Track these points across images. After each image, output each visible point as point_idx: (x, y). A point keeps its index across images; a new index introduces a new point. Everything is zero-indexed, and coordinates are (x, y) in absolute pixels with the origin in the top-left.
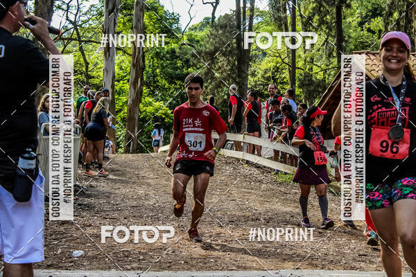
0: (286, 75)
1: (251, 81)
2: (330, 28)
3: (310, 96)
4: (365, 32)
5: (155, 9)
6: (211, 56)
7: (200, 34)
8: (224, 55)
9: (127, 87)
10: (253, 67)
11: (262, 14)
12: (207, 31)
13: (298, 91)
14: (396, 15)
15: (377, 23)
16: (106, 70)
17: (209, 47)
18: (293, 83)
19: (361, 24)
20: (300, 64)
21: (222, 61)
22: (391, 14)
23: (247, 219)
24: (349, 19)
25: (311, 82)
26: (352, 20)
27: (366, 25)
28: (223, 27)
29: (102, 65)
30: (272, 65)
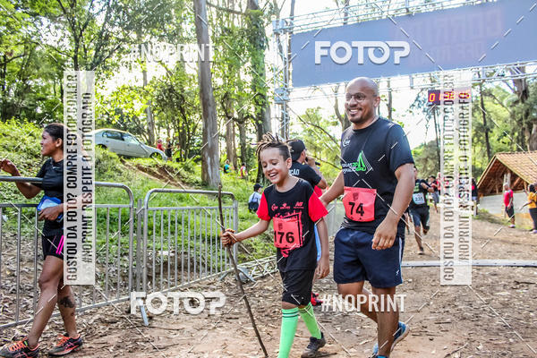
4: (501, 143)
6: (426, 160)
7: (419, 151)
8: (432, 159)
12: (423, 149)
14: (516, 134)
15: (507, 139)
17: (425, 157)
19: (499, 140)
21: (430, 162)
22: (513, 134)
24: (492, 138)
26: (493, 138)
27: (501, 140)
28: (430, 146)
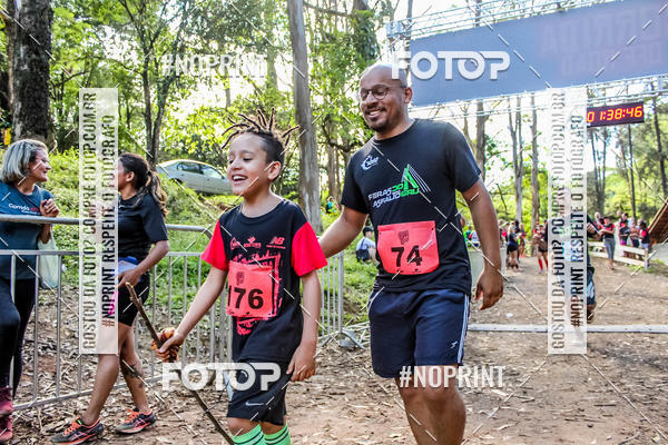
0: (629, 205)
1: (606, 210)
2: (657, 175)
3: (647, 217)
5: (544, 172)
9: (530, 218)
10: (607, 202)
11: (612, 169)
13: (637, 214)
16: (518, 210)
18: (634, 210)
20: (637, 197)
23: (611, 294)
25: (646, 209)
29: (515, 206)
30: (619, 200)
